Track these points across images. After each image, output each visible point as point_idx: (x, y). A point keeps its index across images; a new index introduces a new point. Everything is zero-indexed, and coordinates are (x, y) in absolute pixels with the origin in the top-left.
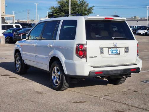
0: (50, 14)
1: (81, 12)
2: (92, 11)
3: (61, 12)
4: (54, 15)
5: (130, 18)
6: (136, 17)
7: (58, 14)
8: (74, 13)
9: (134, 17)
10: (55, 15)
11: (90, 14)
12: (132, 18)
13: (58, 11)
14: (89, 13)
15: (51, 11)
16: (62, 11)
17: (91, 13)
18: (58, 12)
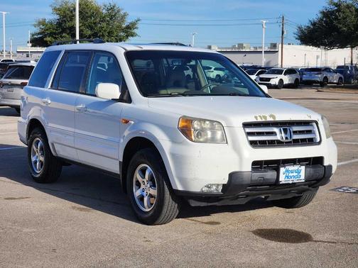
0: (36, 37)
1: (109, 33)
2: (135, 31)
3: (62, 32)
4: (45, 39)
5: (229, 48)
6: (242, 45)
7: (55, 38)
8: (93, 35)
9: (239, 44)
10: (48, 39)
11: (130, 38)
12: (234, 47)
13: (54, 31)
14: (127, 36)
15: (37, 30)
16: (64, 30)
17: (132, 36)
18: (55, 34)
